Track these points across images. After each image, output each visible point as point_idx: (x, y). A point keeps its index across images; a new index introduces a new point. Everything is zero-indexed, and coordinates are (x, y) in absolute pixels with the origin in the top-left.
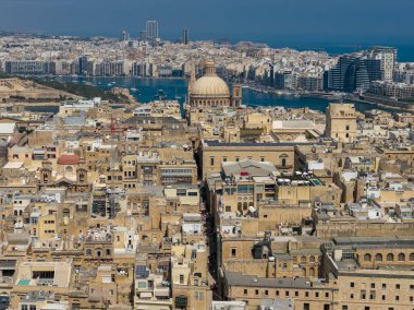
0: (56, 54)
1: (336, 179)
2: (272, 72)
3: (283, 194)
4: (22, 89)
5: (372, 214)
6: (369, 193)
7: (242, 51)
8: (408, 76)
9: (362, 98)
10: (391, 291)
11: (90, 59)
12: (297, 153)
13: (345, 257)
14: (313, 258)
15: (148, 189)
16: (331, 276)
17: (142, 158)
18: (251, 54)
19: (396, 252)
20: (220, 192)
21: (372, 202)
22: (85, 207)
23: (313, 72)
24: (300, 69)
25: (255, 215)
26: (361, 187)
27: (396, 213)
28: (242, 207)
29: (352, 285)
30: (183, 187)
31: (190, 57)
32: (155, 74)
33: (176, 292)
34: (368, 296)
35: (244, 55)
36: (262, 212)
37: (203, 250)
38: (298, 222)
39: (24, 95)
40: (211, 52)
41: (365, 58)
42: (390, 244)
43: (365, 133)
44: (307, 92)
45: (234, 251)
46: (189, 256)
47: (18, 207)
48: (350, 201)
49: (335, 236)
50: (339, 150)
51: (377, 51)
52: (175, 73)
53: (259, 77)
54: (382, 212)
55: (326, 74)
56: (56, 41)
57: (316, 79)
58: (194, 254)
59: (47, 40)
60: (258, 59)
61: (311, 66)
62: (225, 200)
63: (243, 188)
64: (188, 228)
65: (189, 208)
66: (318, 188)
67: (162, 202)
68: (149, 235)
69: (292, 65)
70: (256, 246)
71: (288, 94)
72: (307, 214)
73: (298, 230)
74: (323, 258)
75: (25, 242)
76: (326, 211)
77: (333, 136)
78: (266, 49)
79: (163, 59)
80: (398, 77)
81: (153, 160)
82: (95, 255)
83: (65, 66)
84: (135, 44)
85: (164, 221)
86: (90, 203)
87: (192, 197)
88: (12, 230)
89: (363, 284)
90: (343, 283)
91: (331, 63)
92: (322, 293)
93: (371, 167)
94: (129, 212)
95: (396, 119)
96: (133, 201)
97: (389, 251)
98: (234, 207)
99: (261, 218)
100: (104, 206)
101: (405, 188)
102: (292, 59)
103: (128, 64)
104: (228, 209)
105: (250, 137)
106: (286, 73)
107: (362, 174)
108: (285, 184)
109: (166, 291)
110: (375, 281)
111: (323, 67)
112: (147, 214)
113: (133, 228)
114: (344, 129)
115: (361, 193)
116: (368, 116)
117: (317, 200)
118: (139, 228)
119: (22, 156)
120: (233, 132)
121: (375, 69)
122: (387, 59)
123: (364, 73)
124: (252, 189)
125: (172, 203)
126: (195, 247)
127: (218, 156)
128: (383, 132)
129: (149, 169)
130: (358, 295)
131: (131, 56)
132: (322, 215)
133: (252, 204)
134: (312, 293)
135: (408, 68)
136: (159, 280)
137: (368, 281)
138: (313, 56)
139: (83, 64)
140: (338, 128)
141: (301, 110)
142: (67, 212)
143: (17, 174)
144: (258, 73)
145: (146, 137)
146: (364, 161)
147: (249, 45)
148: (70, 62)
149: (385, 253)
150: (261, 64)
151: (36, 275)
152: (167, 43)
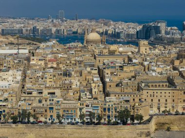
0: (22, 25)
1: (142, 64)
2: (115, 32)
3: (125, 69)
4: (13, 40)
5: (154, 74)
6: (153, 68)
7: (102, 23)
8: (171, 32)
9: (152, 42)
10: (159, 94)
11: (37, 28)
12: (129, 57)
13: (145, 86)
14: (135, 86)
15: (81, 69)
16: (141, 90)
17: (78, 59)
18: (105, 24)
19: (161, 84)
20: (105, 68)
21: (154, 71)
22: (61, 74)
23: (132, 31)
24: (127, 30)
25: (117, 75)
26: (150, 66)
27: (161, 74)
28: (112, 73)
29: (147, 93)
30: (92, 68)
31: (80, 26)
32: (65, 33)
33: (94, 96)
34: (152, 96)
35: (103, 25)
36: (119, 74)
37: (101, 85)
38: (130, 77)
39: (14, 42)
40: (88, 24)
41: (154, 25)
42: (159, 82)
43: (152, 52)
44: (130, 40)
45: (110, 86)
46: (97, 87)
47: (38, 75)
48: (147, 70)
49: (142, 80)
50: (143, 56)
51: (158, 22)
52: (74, 33)
53: (110, 34)
54: (157, 73)
55: (137, 32)
56: (20, 20)
57: (133, 34)
58: (99, 86)
59: (16, 20)
60: (109, 26)
61: (131, 29)
62: (107, 71)
63: (112, 67)
64: (95, 79)
65: (95, 74)
66: (136, 67)
67: (86, 72)
68: (82, 82)
69: (123, 29)
70: (117, 84)
71: (122, 40)
72: (133, 74)
73: (130, 79)
74: (138, 86)
75: (43, 85)
76: (139, 73)
77: (141, 52)
78: (112, 22)
79: (68, 27)
80: (167, 33)
81: (81, 59)
82: (66, 88)
83: (27, 30)
84: (55, 21)
85: (87, 78)
86: (62, 73)
87: (95, 71)
88: (38, 81)
89: (151, 92)
90: (145, 92)
91: (139, 28)
92: (138, 96)
93: (154, 61)
94: (75, 76)
95: (165, 48)
96: (76, 72)
97: (159, 84)
98: (109, 74)
99: (118, 76)
100: (67, 74)
101: (165, 67)
102: (123, 26)
103: (54, 30)
104: (107, 74)
105: (112, 53)
106: (121, 32)
107: (151, 62)
108: (126, 65)
109: (90, 97)
110: (154, 91)
111: (136, 29)
112: (81, 76)
113: (77, 80)
114: (145, 50)
115: (150, 68)
116: (154, 47)
117: (136, 70)
118: (79, 80)
119: (35, 59)
120: (106, 51)
121: (157, 30)
122: (163, 26)
123: (153, 31)
124: (115, 67)
125: (89, 73)
126: (98, 84)
127: (101, 59)
128: (159, 52)
129: (80, 62)
130: (149, 96)
131: (55, 26)
132: (138, 74)
133: (115, 72)
134: (135, 95)
135: (171, 29)
136: (88, 94)
137: (152, 91)
138: (132, 25)
139: (35, 30)
140: (143, 50)
141: (128, 45)
142: (54, 76)
143: (35, 65)
144: (109, 32)
145: (76, 53)
146: (151, 59)
147: (104, 20)
148: (29, 29)
149: (157, 85)
150: (110, 28)
151: (49, 93)
152: (68, 20)
